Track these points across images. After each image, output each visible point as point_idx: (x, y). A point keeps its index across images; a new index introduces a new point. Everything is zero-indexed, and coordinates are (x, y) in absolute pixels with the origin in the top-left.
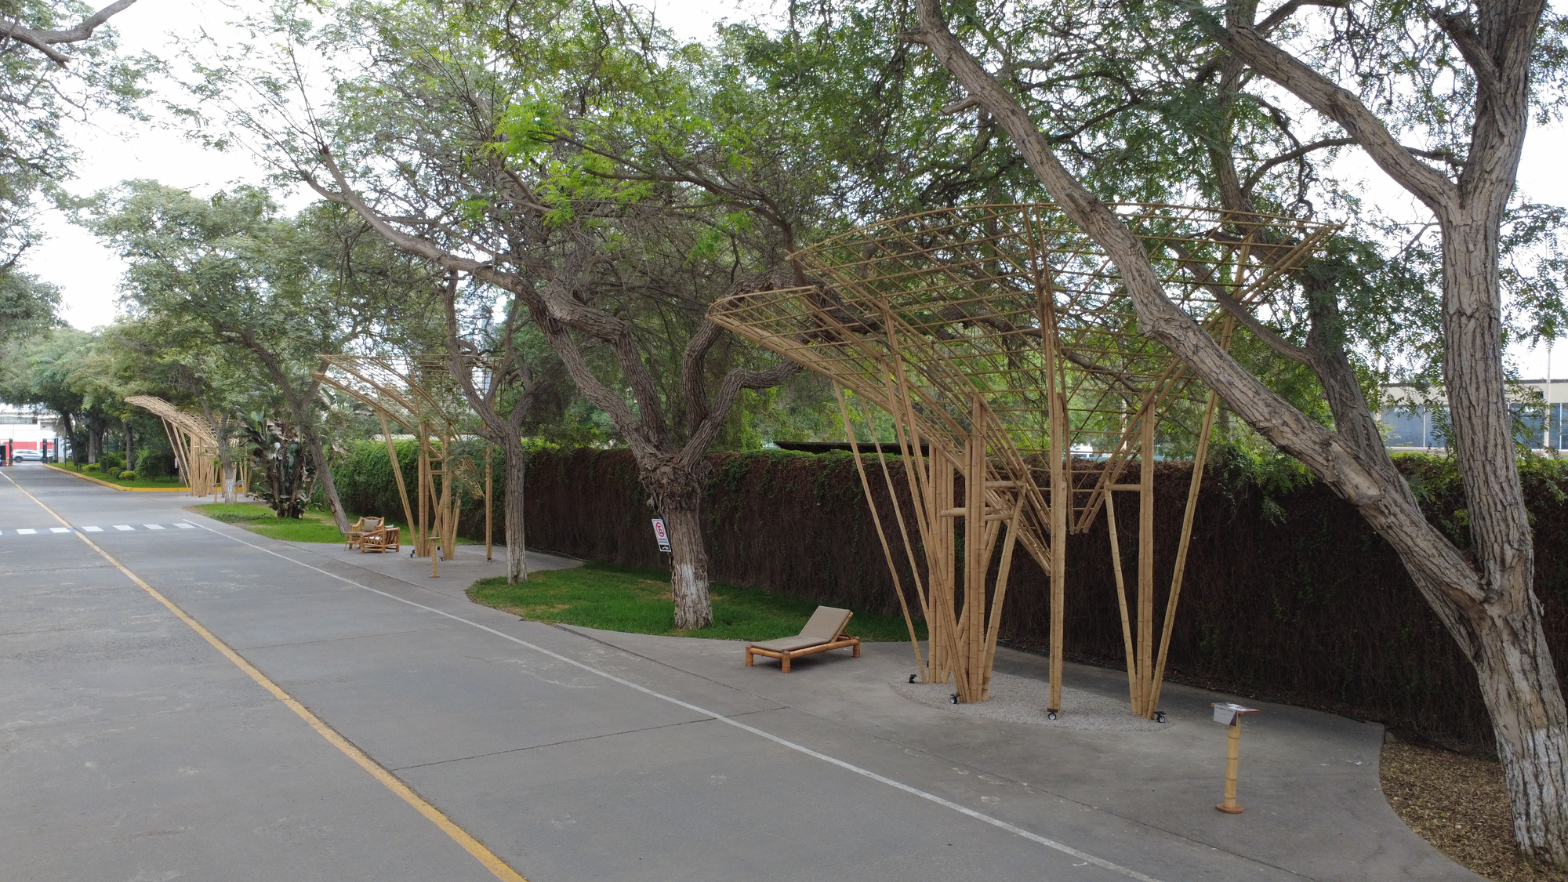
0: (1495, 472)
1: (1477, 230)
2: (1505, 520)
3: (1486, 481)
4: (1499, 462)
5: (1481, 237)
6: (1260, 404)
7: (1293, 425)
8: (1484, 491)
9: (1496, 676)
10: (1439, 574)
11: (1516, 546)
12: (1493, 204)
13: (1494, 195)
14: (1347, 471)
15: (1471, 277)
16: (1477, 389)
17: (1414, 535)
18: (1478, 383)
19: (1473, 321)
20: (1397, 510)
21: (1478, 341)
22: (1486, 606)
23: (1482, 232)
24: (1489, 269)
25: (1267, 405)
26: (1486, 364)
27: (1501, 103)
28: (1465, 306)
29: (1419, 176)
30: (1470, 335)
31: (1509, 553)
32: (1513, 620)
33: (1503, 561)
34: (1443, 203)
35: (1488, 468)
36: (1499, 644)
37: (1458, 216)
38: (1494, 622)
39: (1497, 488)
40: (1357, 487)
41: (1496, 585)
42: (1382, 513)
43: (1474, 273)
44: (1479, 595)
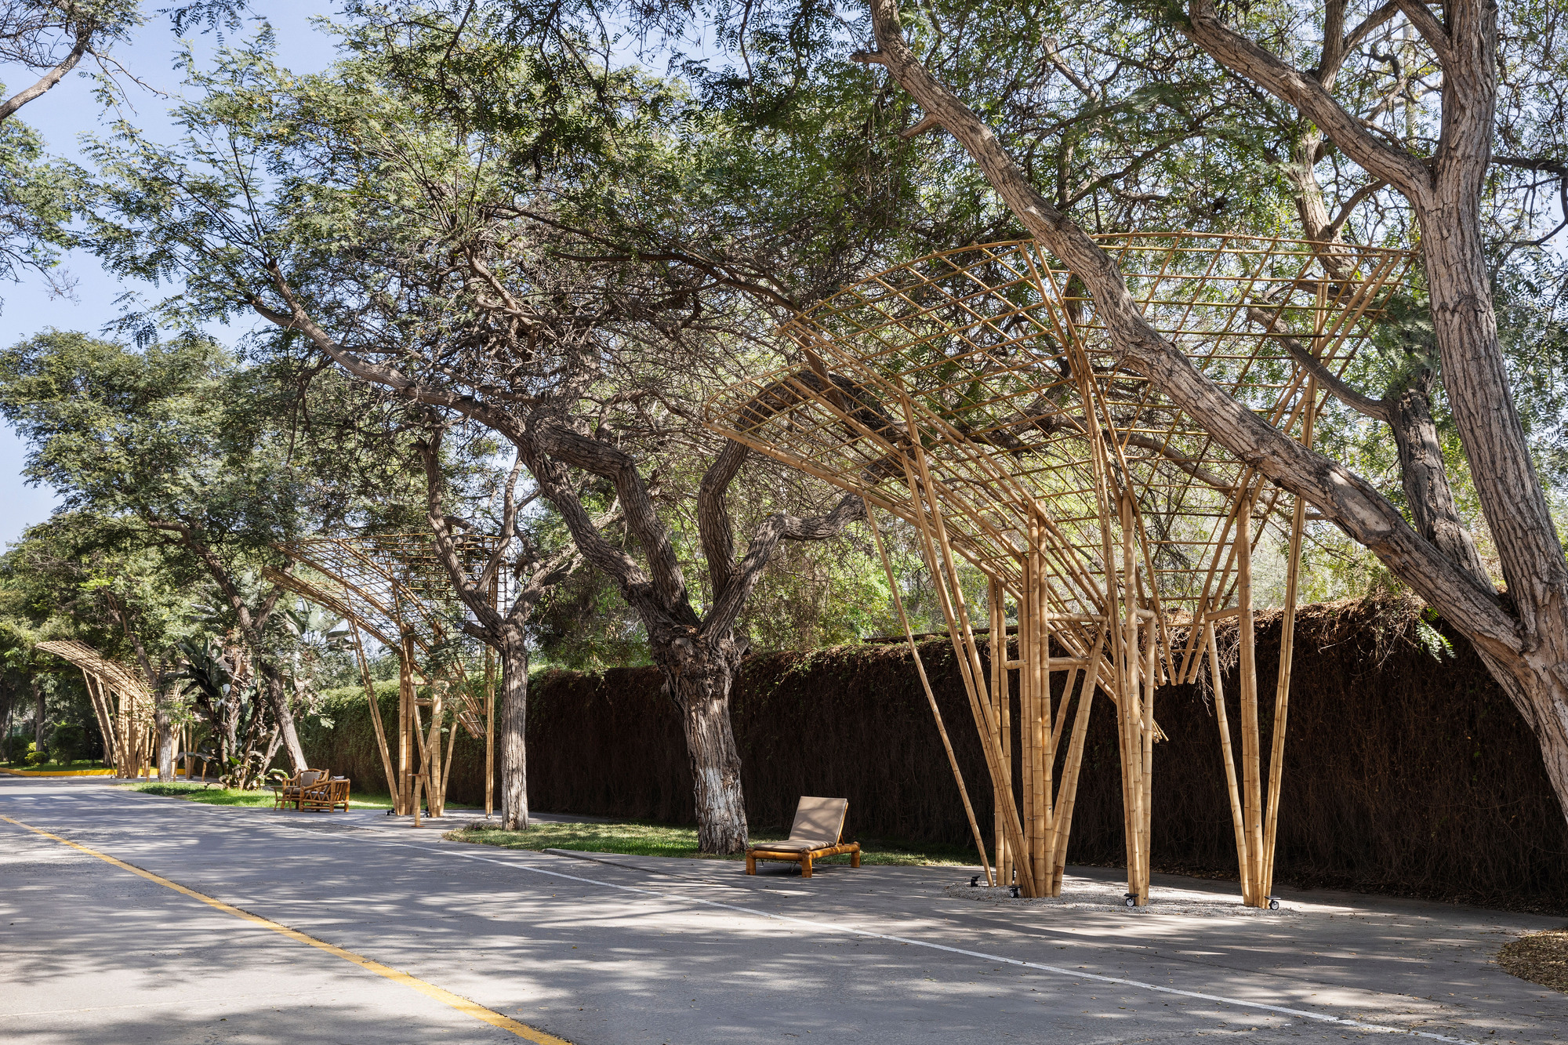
0: (1508, 492)
1: (1450, 213)
2: (1528, 548)
3: (1501, 503)
4: (1511, 478)
5: (1454, 221)
6: (1245, 431)
7: (1285, 455)
8: (1500, 516)
9: (1555, 747)
10: (1469, 622)
11: (1546, 579)
12: (1463, 183)
13: (1462, 174)
14: (1351, 504)
15: (1448, 267)
16: (1474, 394)
17: (1434, 575)
18: (1473, 388)
19: (1457, 315)
20: (1411, 547)
21: (1466, 339)
22: (1526, 657)
23: (1455, 215)
24: (1469, 256)
25: (1254, 433)
26: (1480, 366)
27: (1456, 72)
28: (1447, 300)
29: (1383, 160)
30: (1456, 332)
31: (1539, 589)
32: (1560, 671)
33: (1534, 598)
34: (1414, 188)
35: (1500, 487)
36: (1550, 705)
37: (1430, 200)
38: (1539, 677)
39: (1513, 510)
40: (1363, 523)
41: (1532, 629)
42: (1395, 551)
43: (1451, 262)
44: (1515, 643)
